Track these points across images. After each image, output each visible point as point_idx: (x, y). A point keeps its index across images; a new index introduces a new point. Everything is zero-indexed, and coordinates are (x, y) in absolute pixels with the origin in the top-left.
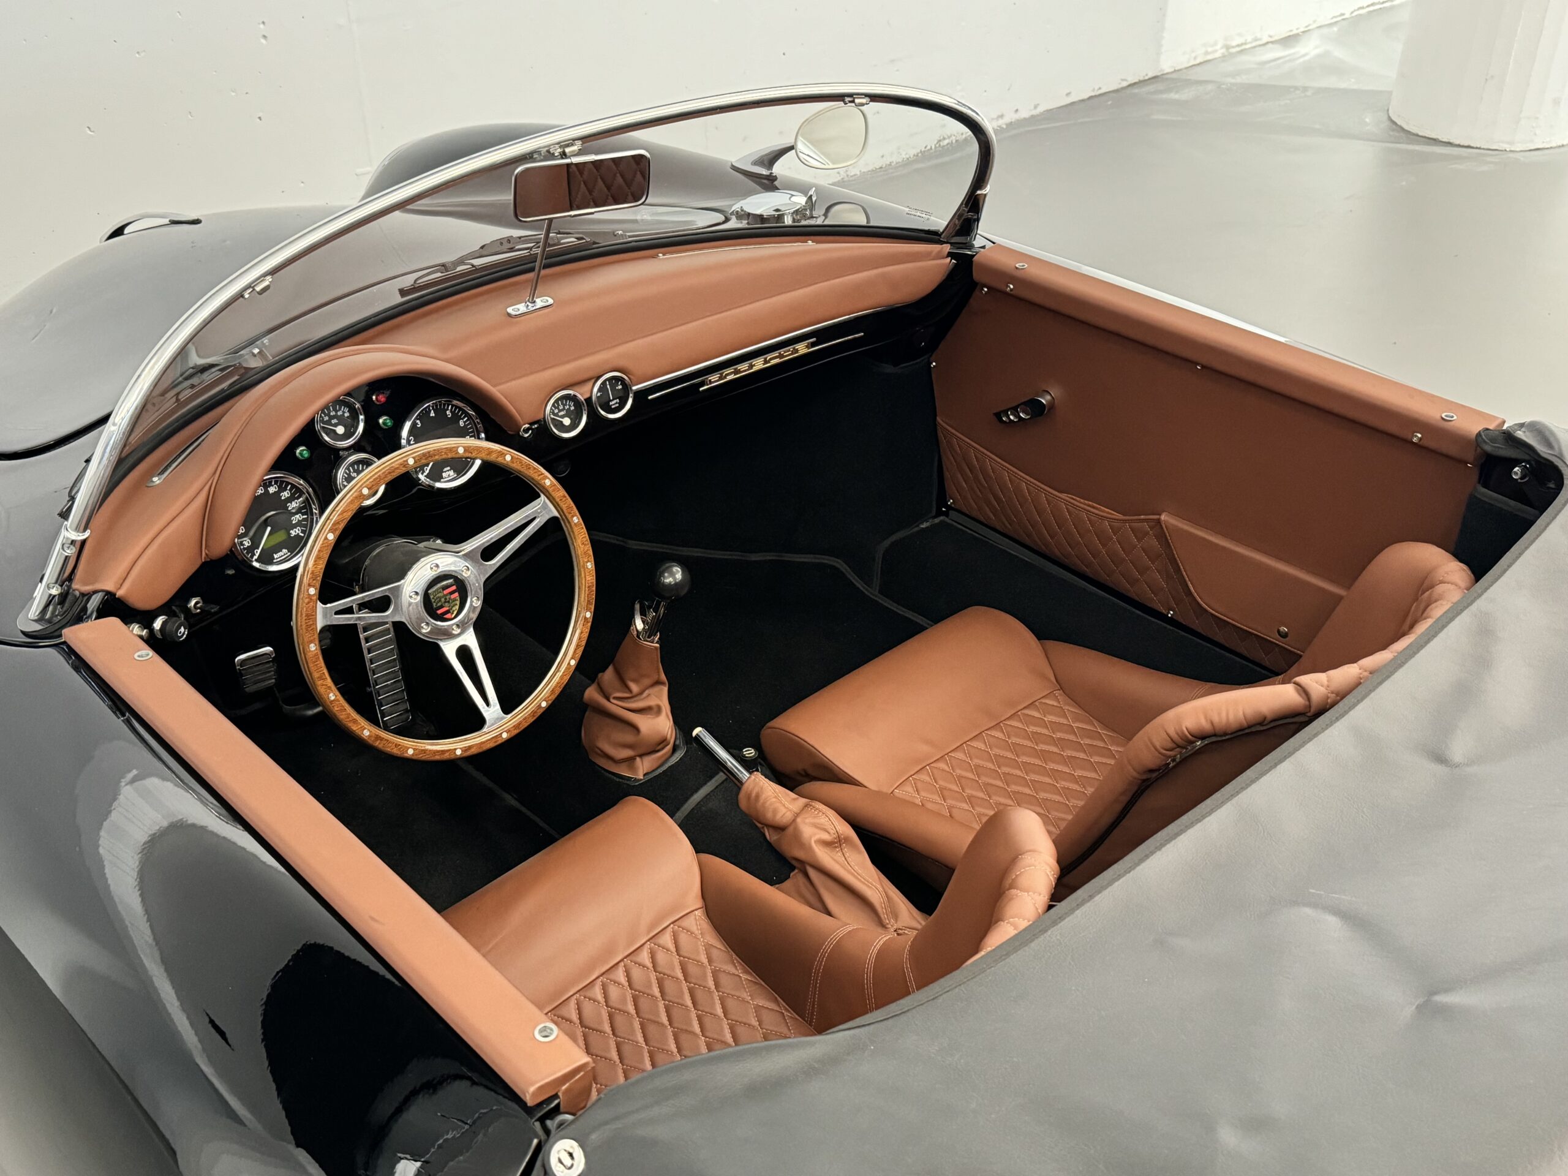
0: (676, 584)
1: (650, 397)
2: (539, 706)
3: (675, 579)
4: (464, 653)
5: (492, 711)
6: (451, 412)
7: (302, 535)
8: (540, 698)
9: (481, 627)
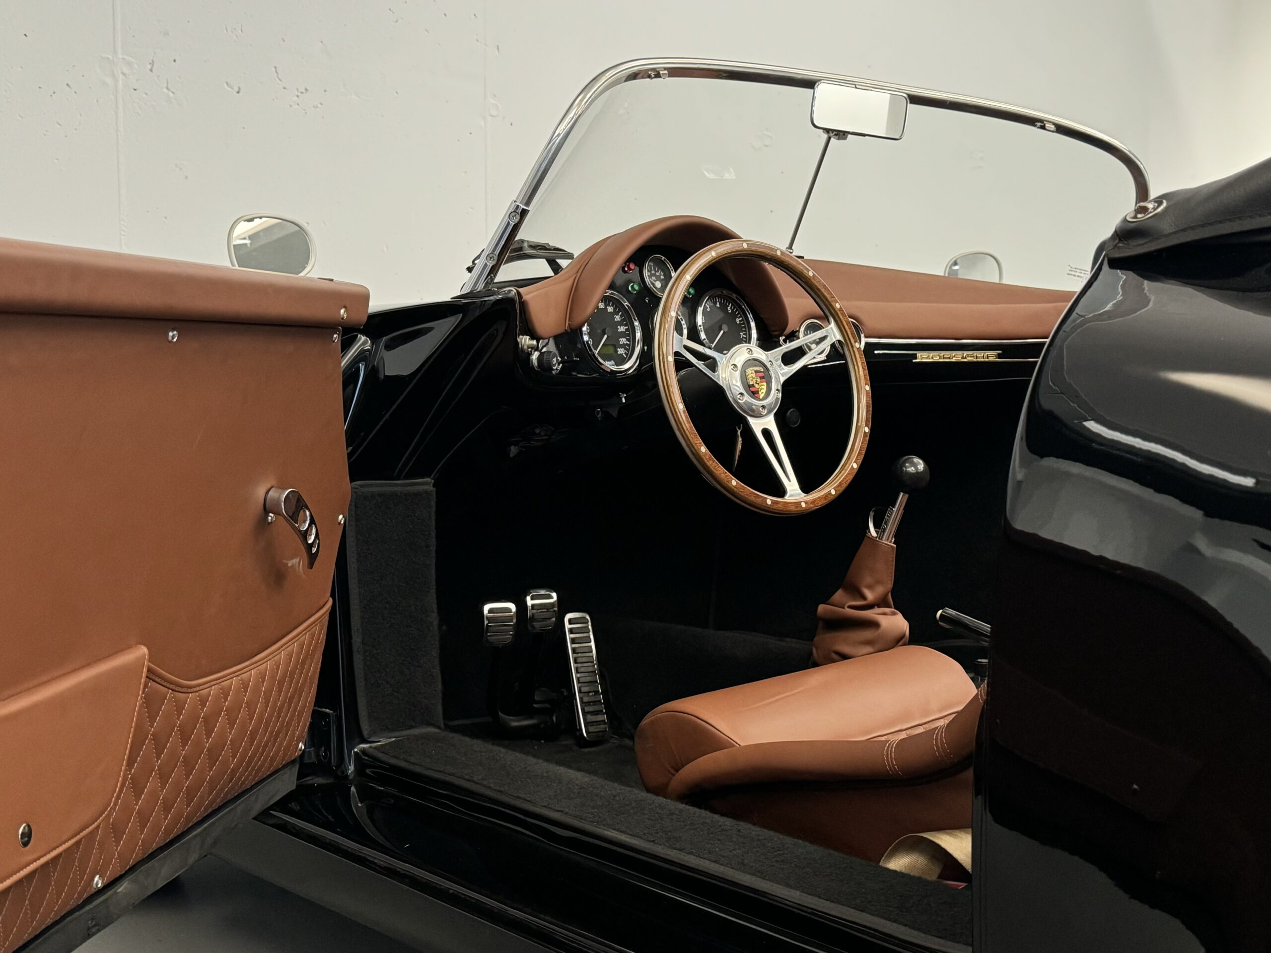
0: (917, 473)
1: (876, 352)
2: (830, 493)
3: (916, 468)
4: (766, 433)
5: (792, 485)
6: (731, 308)
7: (625, 356)
8: (830, 489)
9: (780, 418)
